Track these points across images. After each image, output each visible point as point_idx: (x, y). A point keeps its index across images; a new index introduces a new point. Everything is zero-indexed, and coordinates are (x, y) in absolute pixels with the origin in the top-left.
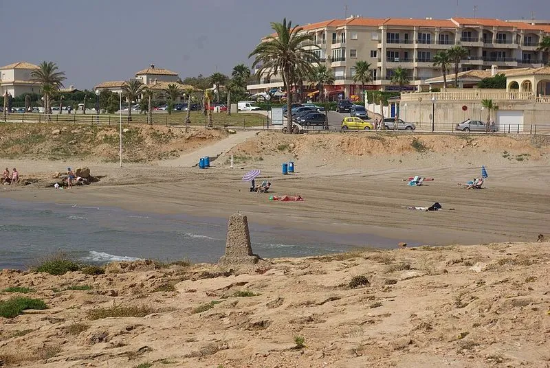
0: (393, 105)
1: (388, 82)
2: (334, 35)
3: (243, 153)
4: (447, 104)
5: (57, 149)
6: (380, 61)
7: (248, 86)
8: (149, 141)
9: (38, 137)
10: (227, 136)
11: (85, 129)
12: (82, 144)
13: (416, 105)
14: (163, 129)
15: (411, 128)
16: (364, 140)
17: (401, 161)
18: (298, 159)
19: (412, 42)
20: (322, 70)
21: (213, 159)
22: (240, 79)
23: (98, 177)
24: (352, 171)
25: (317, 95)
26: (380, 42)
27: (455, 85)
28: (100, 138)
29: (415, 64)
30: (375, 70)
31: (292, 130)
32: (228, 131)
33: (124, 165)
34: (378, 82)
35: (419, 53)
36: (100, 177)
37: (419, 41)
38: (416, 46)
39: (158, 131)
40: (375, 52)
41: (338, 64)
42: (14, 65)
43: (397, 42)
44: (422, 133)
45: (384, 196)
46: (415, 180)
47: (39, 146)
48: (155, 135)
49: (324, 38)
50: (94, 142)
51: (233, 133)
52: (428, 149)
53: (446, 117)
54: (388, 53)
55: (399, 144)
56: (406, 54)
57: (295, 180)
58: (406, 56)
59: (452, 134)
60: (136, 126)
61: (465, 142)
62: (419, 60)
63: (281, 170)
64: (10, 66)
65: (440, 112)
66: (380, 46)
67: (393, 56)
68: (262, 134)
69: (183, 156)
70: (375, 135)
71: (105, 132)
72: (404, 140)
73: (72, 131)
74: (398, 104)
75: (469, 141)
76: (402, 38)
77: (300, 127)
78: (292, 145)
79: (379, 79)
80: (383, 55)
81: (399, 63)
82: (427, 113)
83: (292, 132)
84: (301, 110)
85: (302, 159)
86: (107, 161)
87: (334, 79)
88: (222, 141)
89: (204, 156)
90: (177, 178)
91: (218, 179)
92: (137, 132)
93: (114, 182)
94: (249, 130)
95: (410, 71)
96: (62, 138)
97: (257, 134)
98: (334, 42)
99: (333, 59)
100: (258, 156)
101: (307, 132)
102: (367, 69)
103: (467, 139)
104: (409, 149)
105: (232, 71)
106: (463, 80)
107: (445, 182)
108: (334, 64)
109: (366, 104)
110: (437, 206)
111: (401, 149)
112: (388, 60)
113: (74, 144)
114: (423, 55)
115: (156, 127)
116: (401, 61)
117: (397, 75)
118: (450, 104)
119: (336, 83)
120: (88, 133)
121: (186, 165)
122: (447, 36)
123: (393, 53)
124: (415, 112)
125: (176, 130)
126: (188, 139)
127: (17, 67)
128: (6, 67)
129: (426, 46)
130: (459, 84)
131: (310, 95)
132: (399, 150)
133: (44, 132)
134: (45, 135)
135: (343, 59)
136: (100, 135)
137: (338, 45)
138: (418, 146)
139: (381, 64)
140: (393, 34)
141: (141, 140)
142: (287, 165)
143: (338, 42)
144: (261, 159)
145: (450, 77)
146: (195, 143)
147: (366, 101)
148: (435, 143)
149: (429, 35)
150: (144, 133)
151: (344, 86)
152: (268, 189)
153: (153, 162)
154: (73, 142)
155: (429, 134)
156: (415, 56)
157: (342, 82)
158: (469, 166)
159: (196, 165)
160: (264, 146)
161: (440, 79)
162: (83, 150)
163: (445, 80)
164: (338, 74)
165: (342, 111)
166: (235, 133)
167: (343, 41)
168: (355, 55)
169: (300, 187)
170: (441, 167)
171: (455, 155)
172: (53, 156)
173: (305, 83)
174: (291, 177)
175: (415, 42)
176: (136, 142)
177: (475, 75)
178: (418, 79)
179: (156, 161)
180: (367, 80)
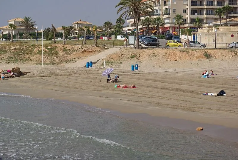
0: (194, 35)
1: (192, 25)
2: (165, 2)
3: (111, 60)
4: (223, 34)
5: (12, 58)
6: (187, 15)
7: (123, 28)
8: (61, 53)
9: (4, 51)
10: (104, 51)
11: (28, 47)
12: (26, 55)
13: (206, 35)
14: (69, 47)
15: (204, 46)
16: (177, 53)
17: (198, 64)
18: (141, 63)
19: (203, 5)
20: (158, 19)
21: (95, 63)
22: (120, 25)
23: (25, 73)
24: (171, 69)
25: (156, 32)
26: (188, 5)
27: (226, 25)
28: (36, 52)
29: (205, 16)
30: (185, 19)
31: (139, 47)
32: (104, 48)
33: (46, 66)
34: (186, 25)
35: (207, 11)
36: (27, 73)
37: (207, 5)
38: (205, 7)
39: (67, 48)
40: (185, 10)
41: (167, 16)
42: (14, 19)
43: (196, 5)
44: (210, 49)
45: (187, 84)
46: (206, 74)
47: (3, 56)
48: (65, 50)
49: (160, 4)
50: (32, 54)
51: (107, 49)
52: (213, 57)
53: (222, 41)
54: (192, 11)
55: (197, 54)
56: (201, 11)
57: (138, 74)
58: (201, 12)
59: (226, 49)
60: (55, 45)
61: (233, 53)
62: (207, 14)
63: (131, 69)
64: (12, 20)
65: (219, 38)
66: (188, 7)
67: (194, 12)
68: (123, 49)
69: (79, 61)
70: (183, 50)
71: (39, 49)
72: (200, 52)
73: (22, 48)
74: (196, 35)
75: (236, 53)
76: (199, 3)
77: (144, 46)
78: (138, 55)
79: (187, 24)
80: (189, 12)
81: (197, 16)
82: (212, 39)
83: (139, 48)
84: (146, 38)
85: (144, 62)
86: (37, 64)
87: (164, 24)
88: (101, 53)
89: (89, 61)
90: (71, 73)
91: (94, 74)
92: (55, 48)
93: (34, 75)
94: (116, 47)
95: (203, 20)
96: (16, 52)
97: (120, 49)
98: (165, 6)
99: (164, 14)
100: (120, 61)
101: (147, 48)
102: (181, 18)
103: (234, 52)
104: (203, 57)
105: (116, 21)
106: (230, 22)
107: (223, 76)
108: (165, 17)
109: (180, 35)
110: (222, 93)
111: (198, 57)
112: (192, 14)
113: (22, 55)
114: (209, 12)
115: (66, 46)
116: (198, 14)
117: (196, 21)
118: (224, 34)
119: (166, 26)
120: (30, 49)
121: (80, 66)
122: (221, 2)
123: (194, 11)
124: (205, 38)
125: (76, 48)
126: (82, 52)
127: (16, 20)
128: (11, 20)
129: (211, 7)
130: (228, 25)
131: (153, 32)
132: (197, 58)
133: (7, 48)
134: (7, 50)
135: (169, 14)
136: (36, 50)
137: (167, 7)
138: (207, 56)
139: (188, 16)
140: (194, 2)
141: (57, 52)
142: (134, 66)
143: (167, 5)
144: (121, 63)
145: (223, 22)
146: (86, 54)
147: (180, 34)
148: (217, 54)
149: (212, 2)
150: (59, 49)
151: (169, 27)
152: (117, 80)
153: (61, 65)
154: (21, 53)
155: (214, 49)
156: (205, 12)
157: (168, 25)
158: (236, 67)
159: (85, 66)
160: (123, 56)
161: (218, 22)
162: (26, 58)
163: (221, 23)
164: (167, 21)
165: (168, 39)
166: (108, 49)
167: (169, 5)
168: (175, 12)
169: (139, 79)
170: (220, 67)
171: (228, 60)
172: (8, 61)
173: (150, 26)
174: (136, 72)
175: (205, 5)
176: (55, 53)
177: (236, 20)
178: (206, 23)
179: (64, 64)
180: (181, 24)
